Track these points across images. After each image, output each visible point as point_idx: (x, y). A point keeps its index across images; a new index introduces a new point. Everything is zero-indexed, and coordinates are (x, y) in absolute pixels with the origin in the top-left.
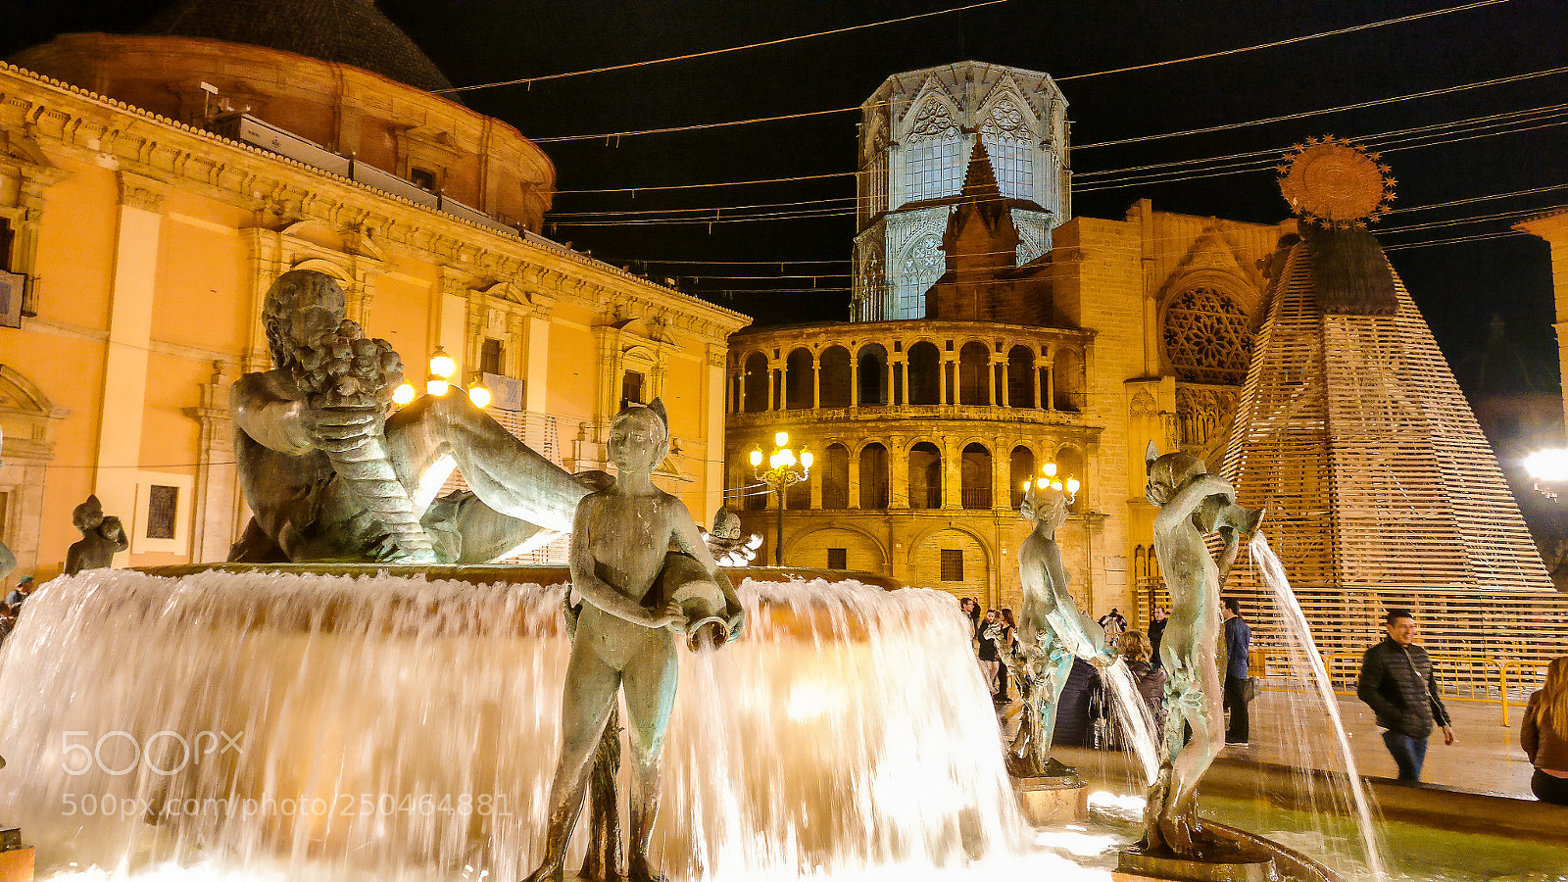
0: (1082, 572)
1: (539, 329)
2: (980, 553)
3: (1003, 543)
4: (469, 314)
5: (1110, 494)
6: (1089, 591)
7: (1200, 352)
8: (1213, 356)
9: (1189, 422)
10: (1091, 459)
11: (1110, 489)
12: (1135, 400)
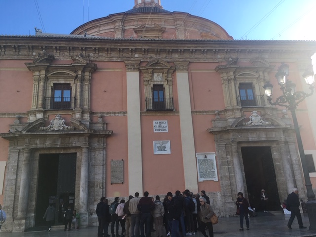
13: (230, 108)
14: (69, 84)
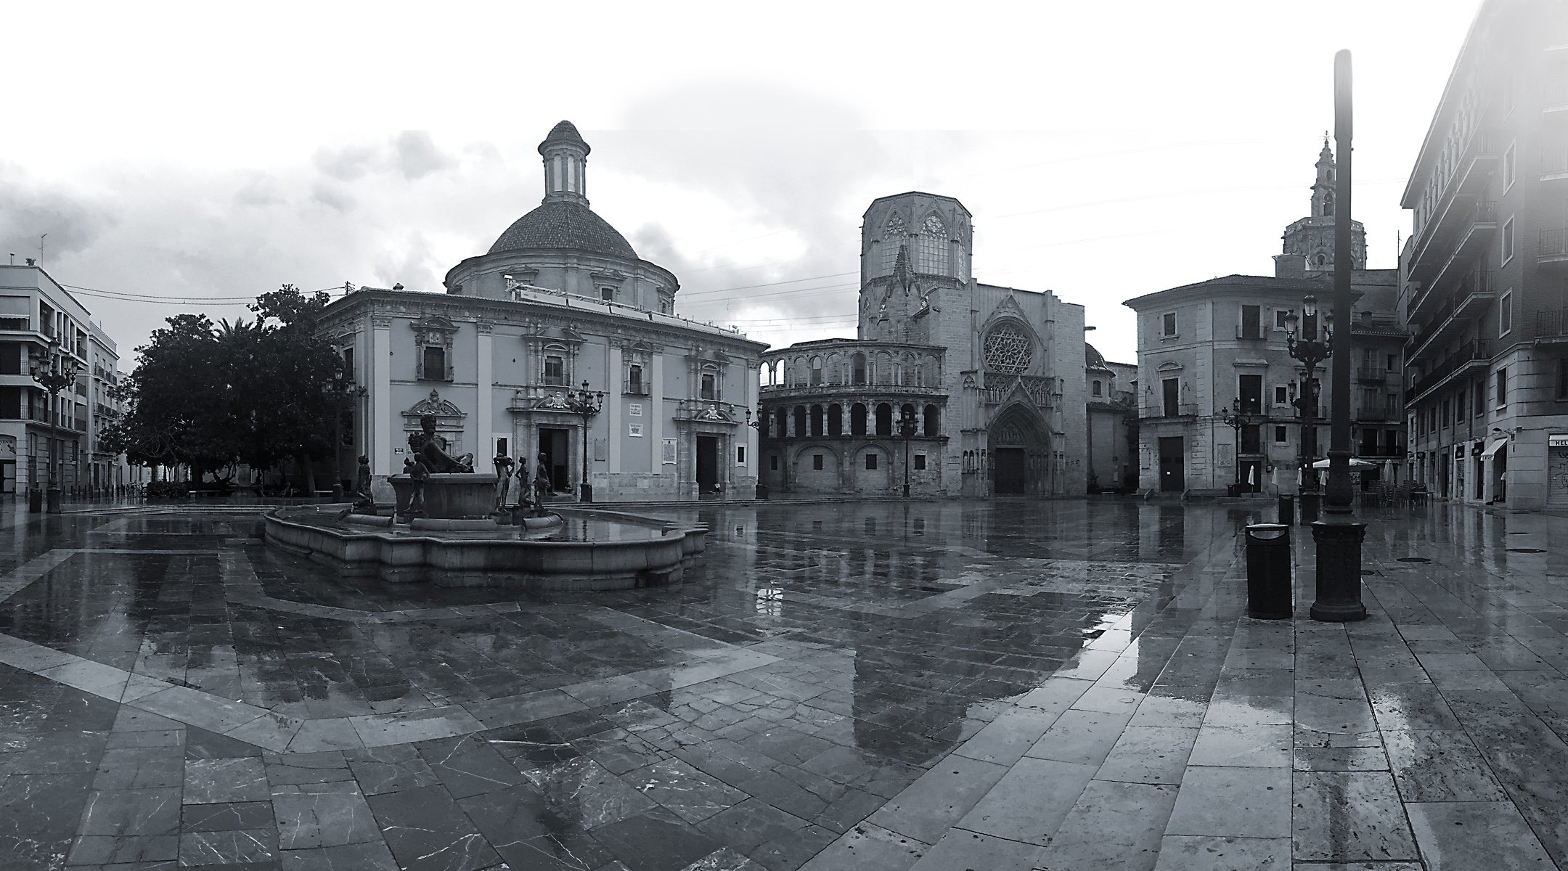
0: (936, 464)
1: (657, 360)
2: (885, 456)
3: (896, 451)
4: (623, 357)
5: (952, 427)
6: (940, 473)
7: (1003, 357)
8: (1010, 360)
9: (992, 392)
10: (943, 411)
11: (952, 425)
12: (965, 382)
13: (693, 399)
14: (561, 358)
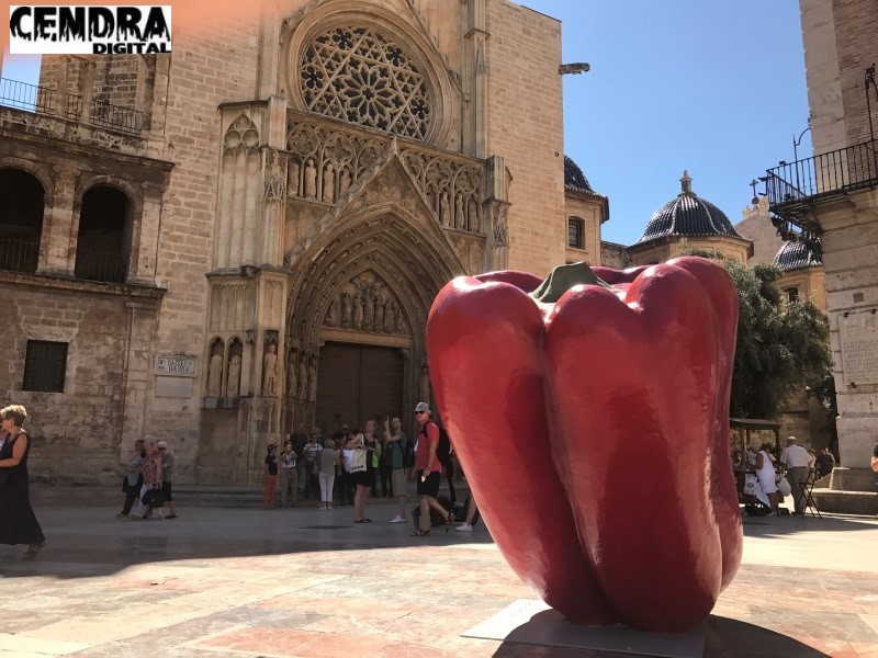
5: (176, 260)
11: (177, 253)
12: (231, 133)
